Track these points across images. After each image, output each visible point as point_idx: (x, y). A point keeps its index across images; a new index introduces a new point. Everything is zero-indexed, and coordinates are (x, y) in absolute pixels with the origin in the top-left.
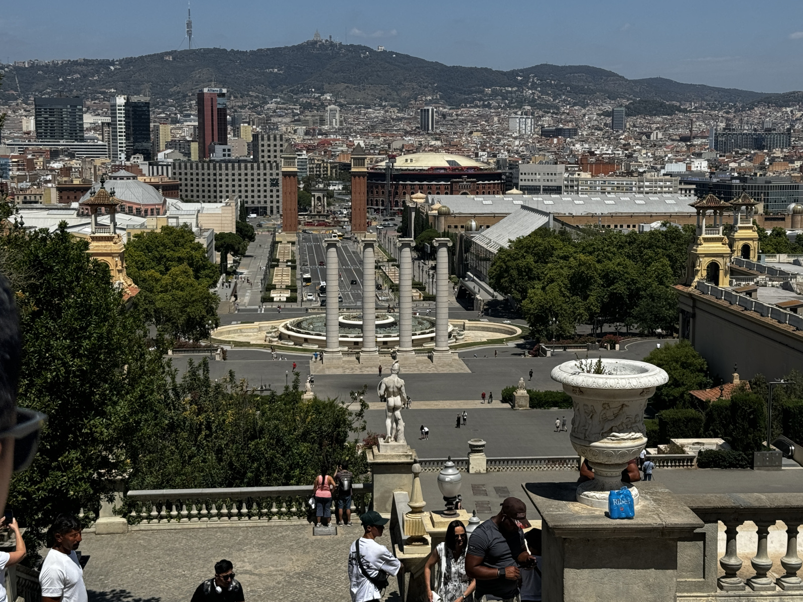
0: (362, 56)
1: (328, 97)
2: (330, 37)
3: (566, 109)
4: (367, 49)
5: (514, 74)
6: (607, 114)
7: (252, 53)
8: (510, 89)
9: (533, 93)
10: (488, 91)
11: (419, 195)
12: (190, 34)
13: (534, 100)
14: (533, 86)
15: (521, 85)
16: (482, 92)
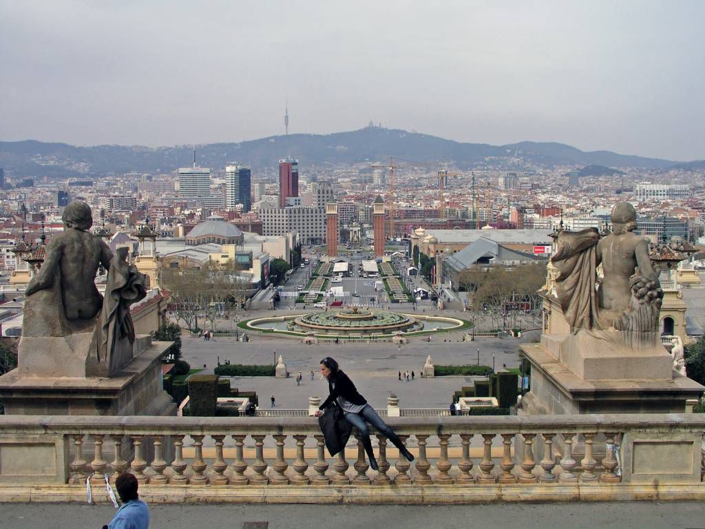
0: (401, 136)
1: (377, 164)
2: (380, 124)
3: (540, 171)
4: (404, 132)
5: (504, 148)
6: (568, 175)
7: (328, 136)
8: (501, 158)
9: (518, 161)
10: (487, 159)
11: (421, 229)
12: (287, 124)
13: (518, 165)
14: (519, 156)
15: (509, 155)
16: (483, 160)
